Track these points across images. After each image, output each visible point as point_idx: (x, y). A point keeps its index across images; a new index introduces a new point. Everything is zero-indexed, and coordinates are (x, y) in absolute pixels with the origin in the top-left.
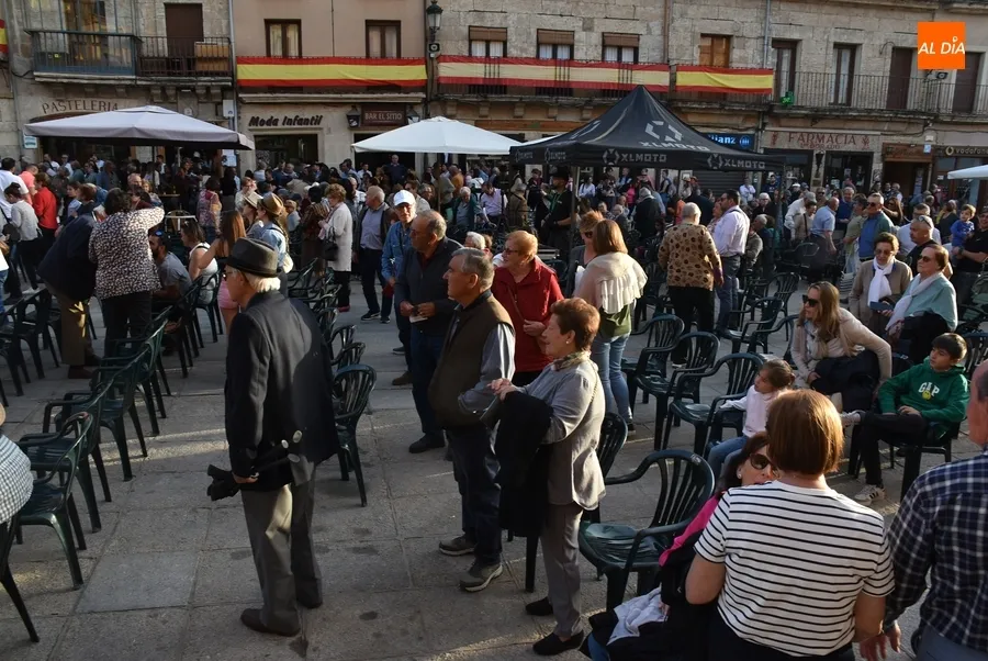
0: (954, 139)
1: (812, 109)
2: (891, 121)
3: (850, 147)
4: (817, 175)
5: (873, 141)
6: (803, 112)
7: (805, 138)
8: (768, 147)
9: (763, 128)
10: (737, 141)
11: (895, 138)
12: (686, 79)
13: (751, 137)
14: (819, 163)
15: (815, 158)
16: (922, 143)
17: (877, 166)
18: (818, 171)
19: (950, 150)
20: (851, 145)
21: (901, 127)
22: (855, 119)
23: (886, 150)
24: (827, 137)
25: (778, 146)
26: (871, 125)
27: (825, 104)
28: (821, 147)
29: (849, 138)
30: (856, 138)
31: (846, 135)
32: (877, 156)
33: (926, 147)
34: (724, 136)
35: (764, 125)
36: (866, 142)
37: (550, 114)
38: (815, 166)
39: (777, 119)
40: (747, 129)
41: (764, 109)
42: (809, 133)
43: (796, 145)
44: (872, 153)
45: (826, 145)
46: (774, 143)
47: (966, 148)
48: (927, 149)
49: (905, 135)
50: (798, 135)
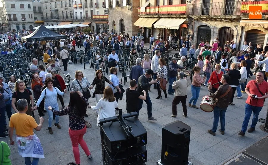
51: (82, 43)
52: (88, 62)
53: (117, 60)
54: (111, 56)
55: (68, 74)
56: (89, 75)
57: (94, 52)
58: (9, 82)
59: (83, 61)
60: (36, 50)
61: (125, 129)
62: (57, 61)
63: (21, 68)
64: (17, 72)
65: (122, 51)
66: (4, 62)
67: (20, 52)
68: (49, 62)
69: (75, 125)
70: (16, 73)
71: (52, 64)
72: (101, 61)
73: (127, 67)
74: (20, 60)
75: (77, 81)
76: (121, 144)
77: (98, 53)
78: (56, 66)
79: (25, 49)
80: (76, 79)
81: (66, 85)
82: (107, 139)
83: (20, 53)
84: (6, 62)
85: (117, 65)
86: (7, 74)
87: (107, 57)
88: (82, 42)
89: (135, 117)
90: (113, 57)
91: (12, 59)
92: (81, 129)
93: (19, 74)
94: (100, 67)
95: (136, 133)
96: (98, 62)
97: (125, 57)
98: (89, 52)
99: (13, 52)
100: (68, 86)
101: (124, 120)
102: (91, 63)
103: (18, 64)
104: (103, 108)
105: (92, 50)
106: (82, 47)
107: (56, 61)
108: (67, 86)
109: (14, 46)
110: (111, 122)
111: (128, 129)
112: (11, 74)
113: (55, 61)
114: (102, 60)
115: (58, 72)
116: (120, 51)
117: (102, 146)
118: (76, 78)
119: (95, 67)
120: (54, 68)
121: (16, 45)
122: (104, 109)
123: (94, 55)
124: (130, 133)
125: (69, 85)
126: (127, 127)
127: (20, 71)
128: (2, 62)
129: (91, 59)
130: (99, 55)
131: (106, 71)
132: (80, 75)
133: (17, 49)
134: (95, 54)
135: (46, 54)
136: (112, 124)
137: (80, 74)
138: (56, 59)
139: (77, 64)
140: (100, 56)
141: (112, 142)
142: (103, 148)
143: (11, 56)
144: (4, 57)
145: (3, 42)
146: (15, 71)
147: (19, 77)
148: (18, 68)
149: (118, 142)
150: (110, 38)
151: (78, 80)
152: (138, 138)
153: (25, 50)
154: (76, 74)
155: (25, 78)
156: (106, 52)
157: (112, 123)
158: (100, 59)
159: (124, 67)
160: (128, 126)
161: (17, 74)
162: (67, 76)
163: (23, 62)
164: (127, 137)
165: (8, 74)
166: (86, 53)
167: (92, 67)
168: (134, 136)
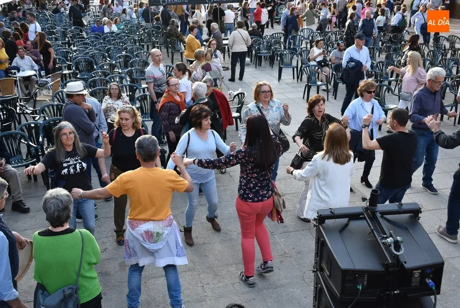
51: (277, 15)
52: (289, 65)
53: (367, 65)
54: (351, 52)
55: (240, 91)
56: (291, 96)
57: (306, 39)
58: (107, 97)
59: (276, 62)
60: (169, 28)
61: (383, 243)
62: (216, 57)
63: (132, 67)
64: (123, 75)
65: (381, 40)
66: (97, 49)
67: (131, 29)
68: (199, 57)
69: (250, 189)
70: (121, 78)
71: (204, 63)
72: (322, 64)
73: (390, 83)
74: (132, 49)
75: (258, 107)
76: (368, 281)
77: (318, 42)
78: (213, 68)
79: (144, 23)
80: (256, 103)
81: (233, 116)
82: (332, 262)
83: (131, 32)
84: (100, 51)
85: (365, 77)
86: (101, 79)
87: (339, 53)
88: (277, 12)
89: (411, 217)
90: (356, 56)
91: (114, 44)
92: (262, 201)
93: (127, 81)
94: (317, 80)
95: (412, 258)
96: (315, 66)
97: (387, 57)
98: (294, 38)
99: (114, 28)
100: (236, 118)
101: (380, 220)
102: (297, 67)
103: (126, 56)
104: (321, 177)
105: (302, 34)
106: (275, 26)
107: (214, 56)
108: (234, 119)
109: (119, 15)
110: (345, 220)
111: (390, 245)
112: (110, 78)
113: (212, 55)
114: (324, 60)
115: (218, 84)
116: (375, 39)
117: (317, 277)
118: (255, 99)
119: (305, 77)
120: (208, 73)
121: (124, 11)
122: (324, 180)
123: (306, 48)
124: (395, 255)
125: (240, 117)
126: (390, 240)
127: (130, 74)
128: (91, 49)
129: (297, 56)
130: (320, 49)
131: (332, 90)
132: (265, 91)
133: (125, 21)
134: (309, 46)
135: (193, 39)
136: (347, 225)
137: (265, 88)
138: (215, 51)
139: (262, 69)
140: (322, 50)
141: (346, 272)
142: (317, 282)
143: (112, 36)
144: (97, 38)
145: (94, 4)
146: (119, 73)
147: (128, 87)
148: (126, 67)
149: (361, 273)
150: (351, 5)
151: (261, 105)
152: (417, 274)
153: (142, 26)
154: (256, 90)
155: (140, 92)
156: (336, 40)
157: (349, 221)
158: (320, 59)
159: (381, 82)
160: (391, 236)
161: (124, 81)
162: (238, 95)
163: (137, 53)
164: (386, 266)
165: (104, 80)
166: (285, 41)
167: (298, 78)
168: (406, 266)
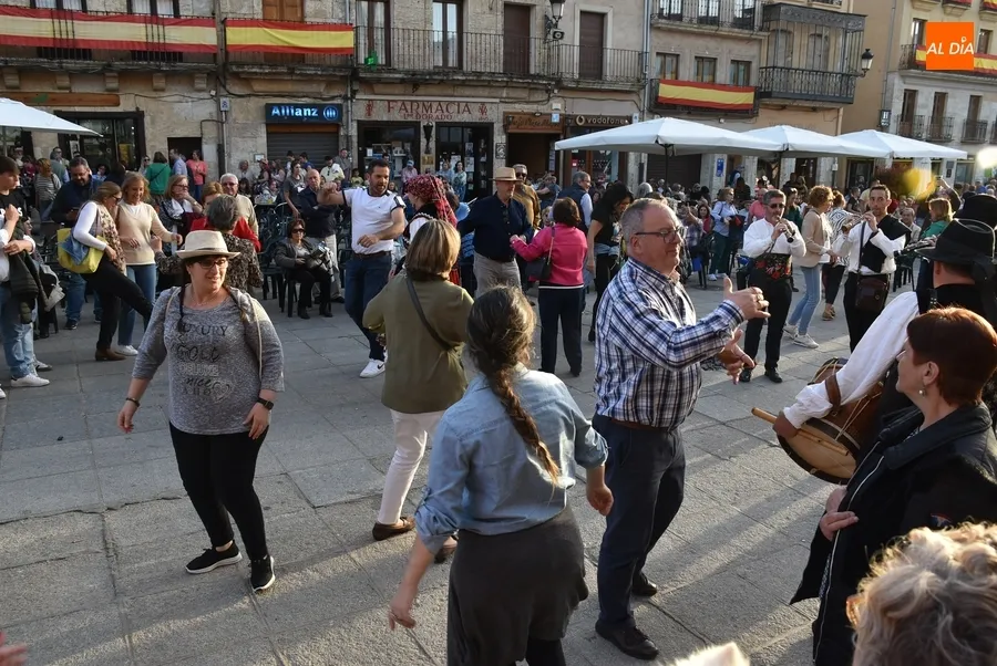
0: (584, 108)
1: (407, 72)
2: (507, 86)
3: (465, 117)
4: (428, 152)
5: (494, 110)
6: (397, 76)
7: (409, 107)
8: (363, 119)
9: (353, 97)
10: (320, 113)
11: (517, 106)
12: (237, 36)
13: (338, 108)
14: (428, 137)
15: (422, 131)
16: (549, 111)
17: (500, 139)
18: (428, 145)
19: (581, 120)
20: (466, 114)
21: (523, 94)
22: (463, 84)
23: (508, 120)
24: (435, 106)
25: (375, 117)
26: (486, 92)
27: (429, 66)
28: (429, 117)
29: (462, 106)
30: (471, 107)
31: (459, 102)
32: (498, 127)
33: (554, 116)
34: (302, 107)
35: (354, 93)
36: (483, 111)
37: (60, 83)
38: (423, 141)
39: (369, 84)
40: (333, 98)
41: (347, 72)
42: (412, 101)
43: (397, 116)
44: (491, 125)
45: (435, 115)
46: (369, 115)
47: (599, 117)
48: (556, 118)
49: (528, 103)
50: (400, 104)
